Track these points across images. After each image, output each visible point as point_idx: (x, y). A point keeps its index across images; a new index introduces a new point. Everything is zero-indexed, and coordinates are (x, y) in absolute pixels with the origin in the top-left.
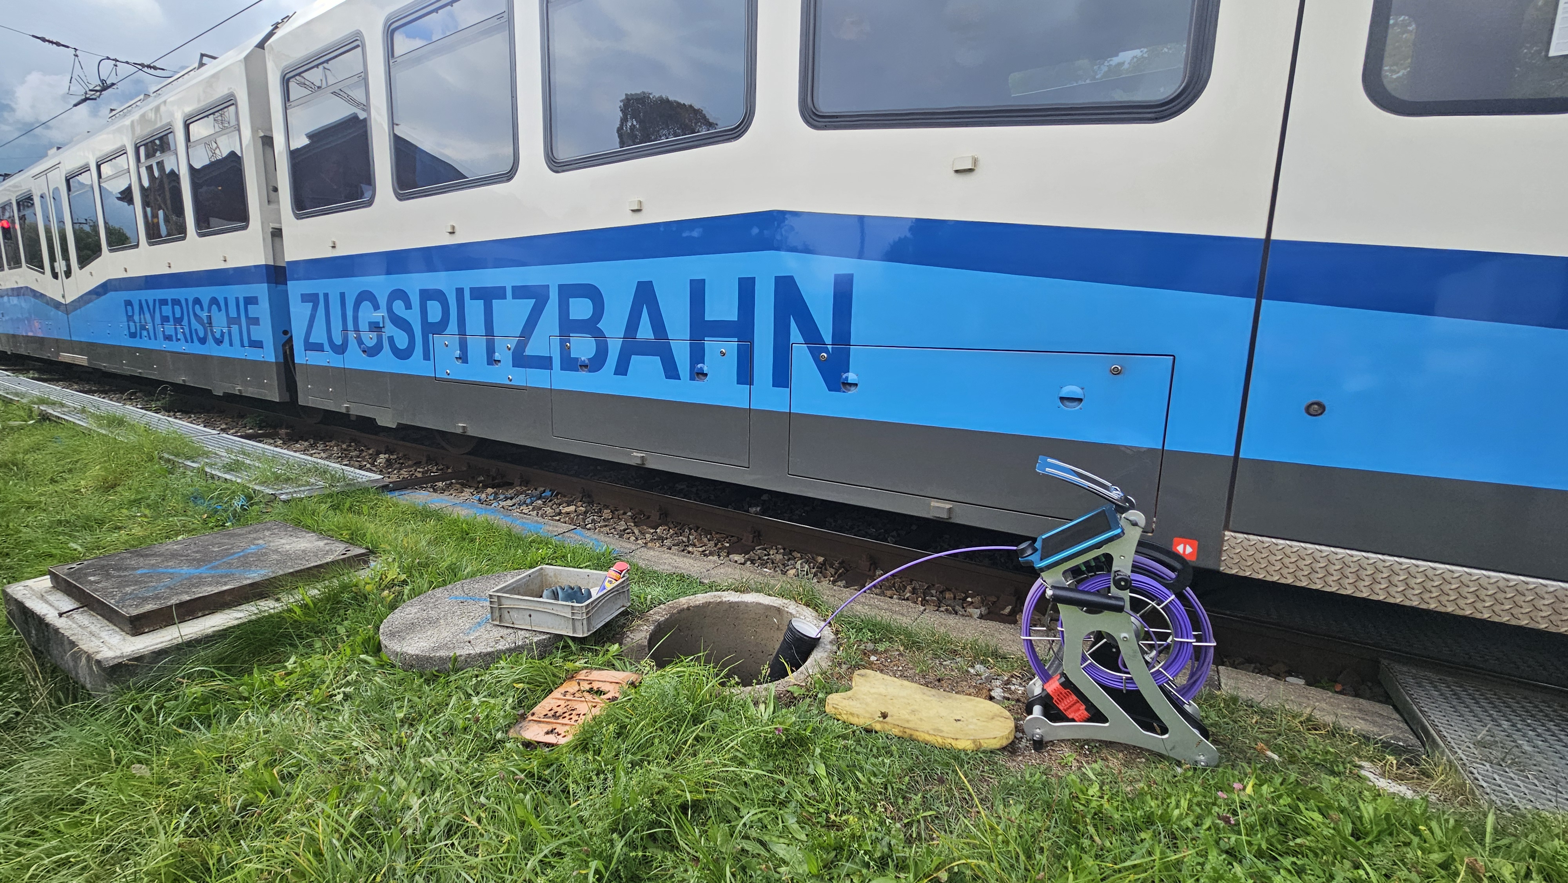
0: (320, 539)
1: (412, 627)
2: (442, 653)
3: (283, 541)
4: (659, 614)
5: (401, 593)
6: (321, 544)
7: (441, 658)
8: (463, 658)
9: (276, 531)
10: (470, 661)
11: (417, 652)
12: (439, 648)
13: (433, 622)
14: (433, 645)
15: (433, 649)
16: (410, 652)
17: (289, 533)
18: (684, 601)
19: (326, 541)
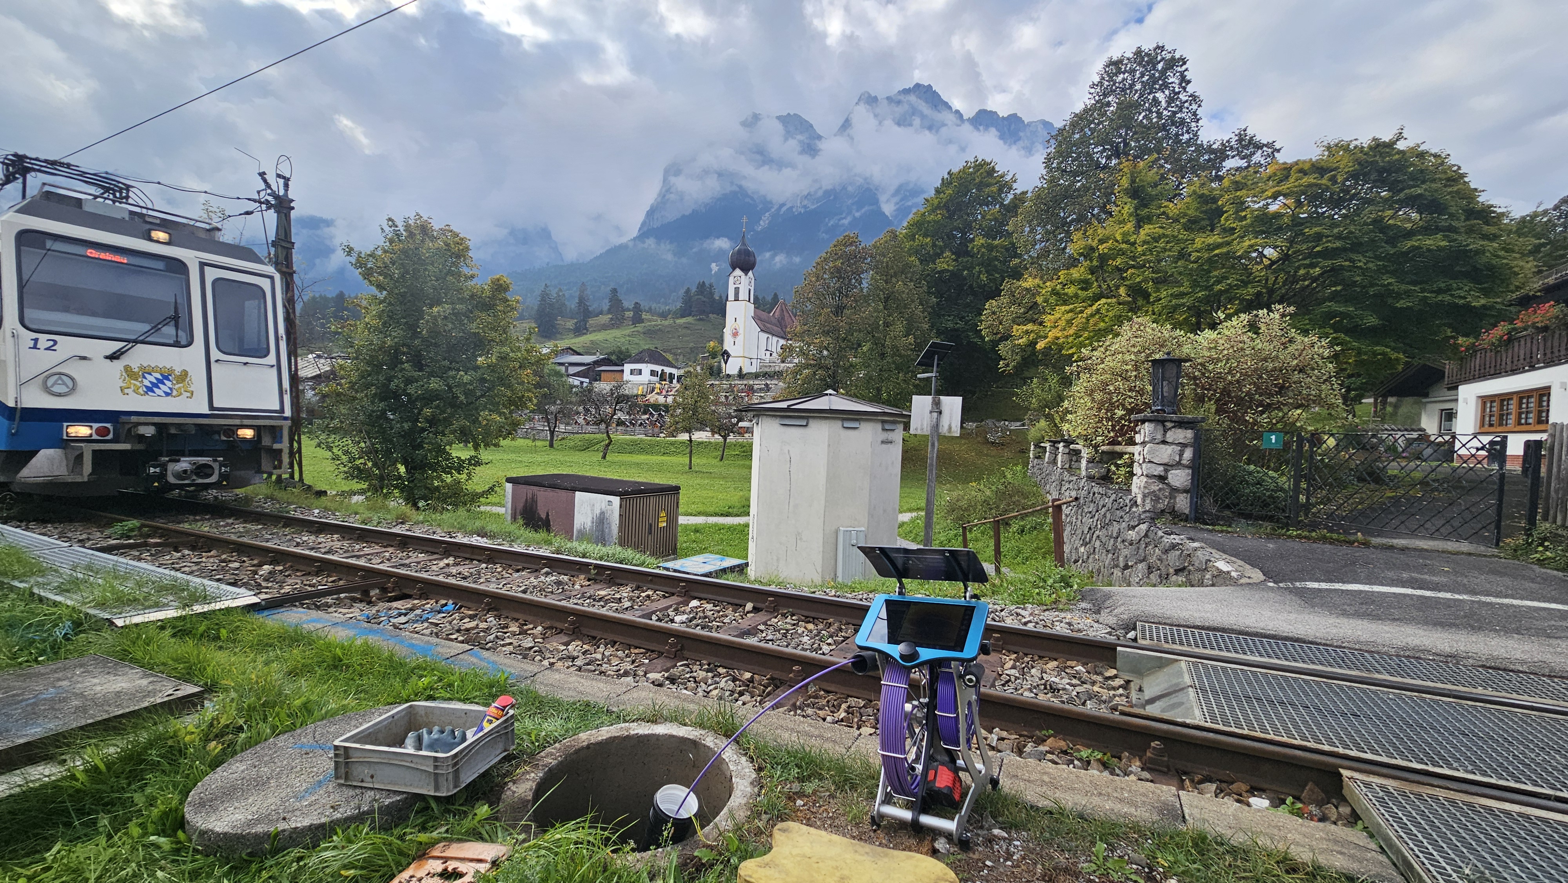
0: (145, 676)
1: (230, 793)
2: (259, 829)
3: (96, 681)
4: (551, 757)
5: (232, 744)
6: (144, 682)
7: (256, 835)
8: (287, 833)
9: (90, 668)
10: (295, 838)
11: (226, 829)
12: (258, 821)
13: (260, 784)
14: (250, 817)
15: (249, 823)
16: (217, 829)
17: (107, 670)
18: (586, 737)
19: (151, 679)
